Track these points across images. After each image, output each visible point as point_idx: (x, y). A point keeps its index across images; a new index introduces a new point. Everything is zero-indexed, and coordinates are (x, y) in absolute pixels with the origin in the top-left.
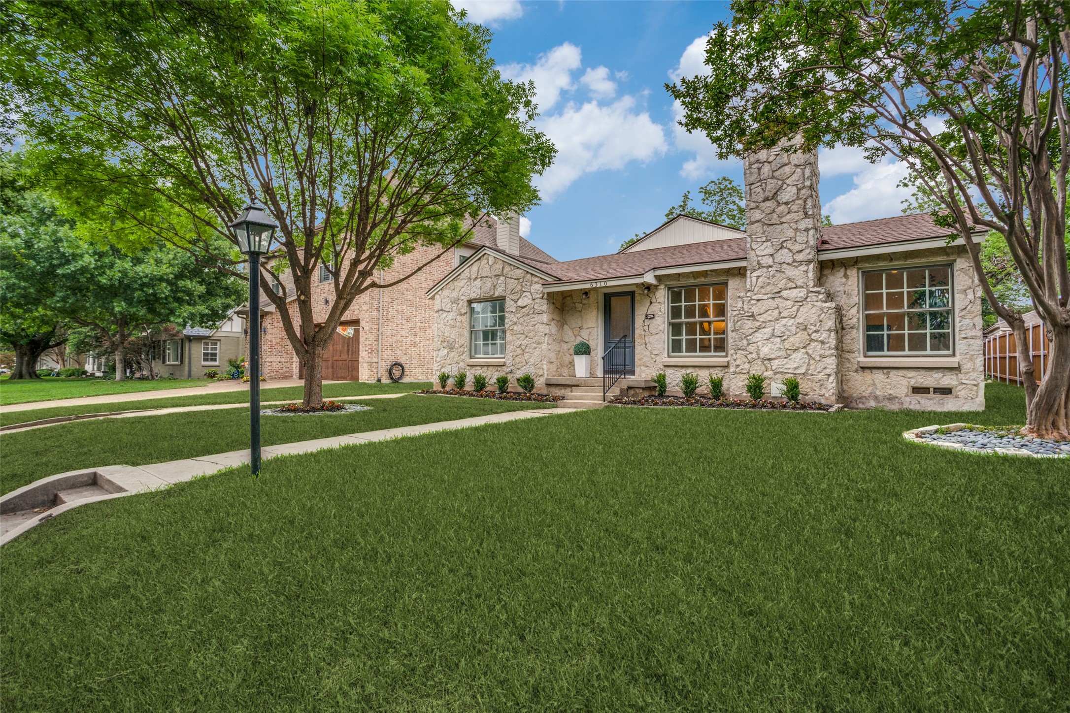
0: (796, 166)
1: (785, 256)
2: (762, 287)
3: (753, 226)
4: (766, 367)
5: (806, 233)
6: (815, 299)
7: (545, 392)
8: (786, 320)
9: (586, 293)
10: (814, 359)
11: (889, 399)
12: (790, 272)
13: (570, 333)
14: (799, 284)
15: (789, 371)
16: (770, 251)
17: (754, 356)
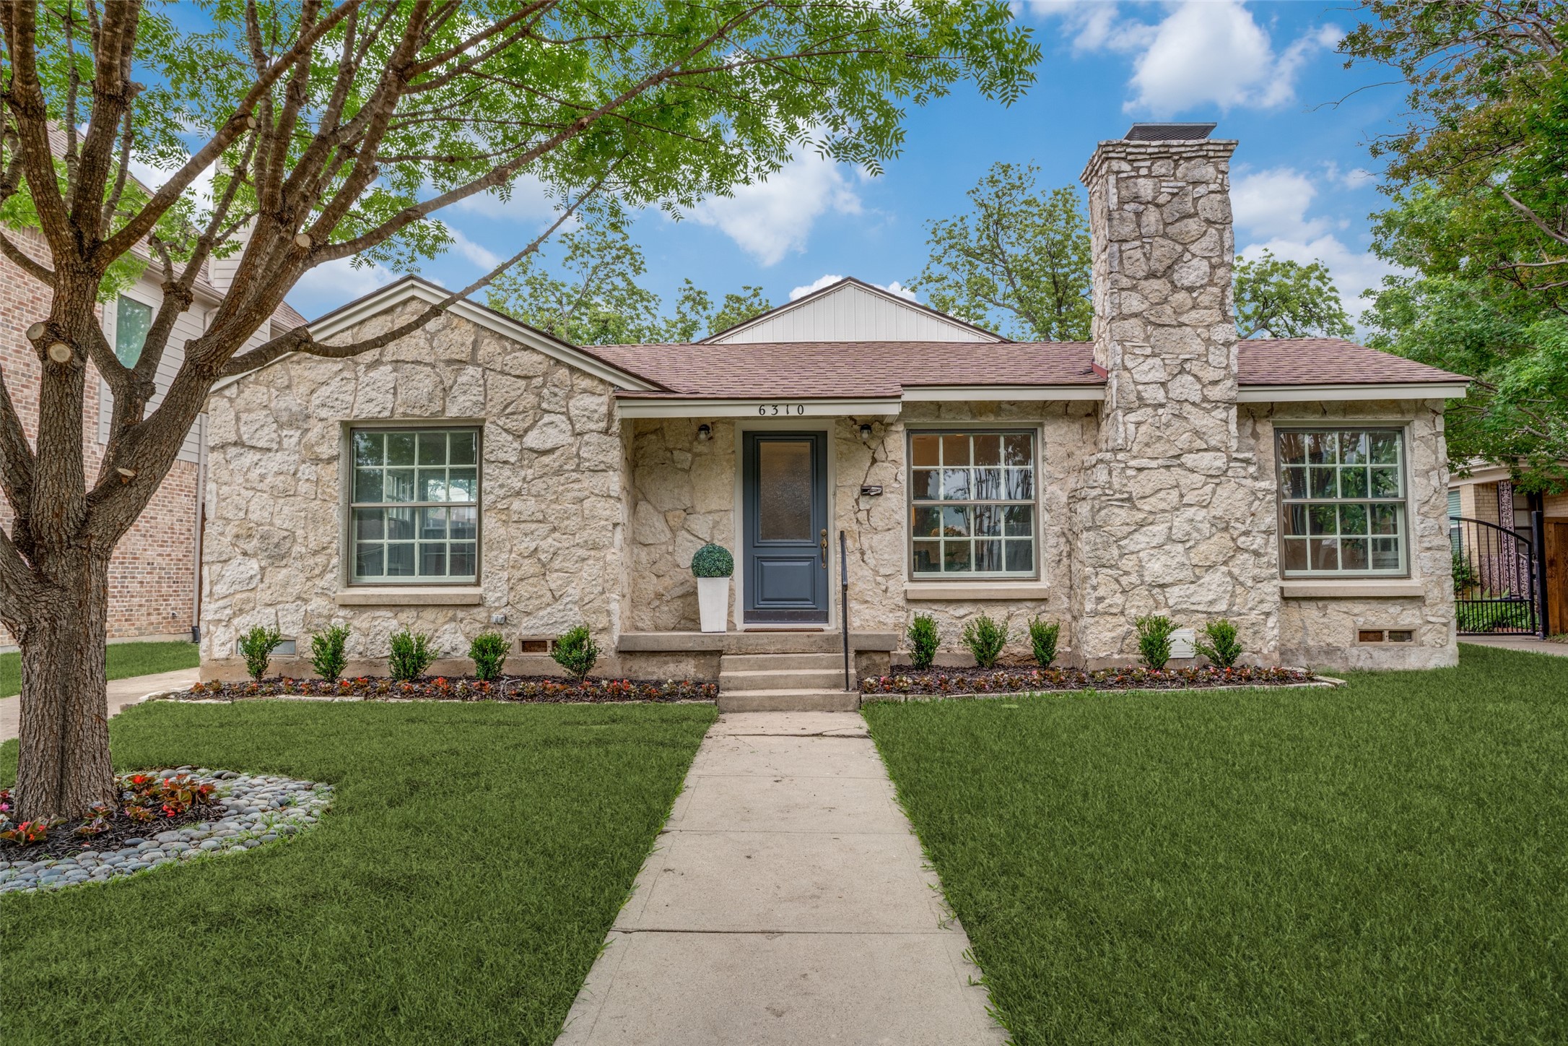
0: (1209, 222)
1: (1186, 387)
2: (1147, 445)
3: (1127, 324)
4: (1155, 600)
5: (1225, 350)
6: (1243, 473)
7: (617, 672)
8: (1193, 510)
9: (706, 427)
10: (1242, 584)
11: (1327, 653)
12: (1199, 419)
13: (659, 524)
14: (1213, 443)
15: (1200, 608)
16: (1161, 375)
17: (1134, 578)
